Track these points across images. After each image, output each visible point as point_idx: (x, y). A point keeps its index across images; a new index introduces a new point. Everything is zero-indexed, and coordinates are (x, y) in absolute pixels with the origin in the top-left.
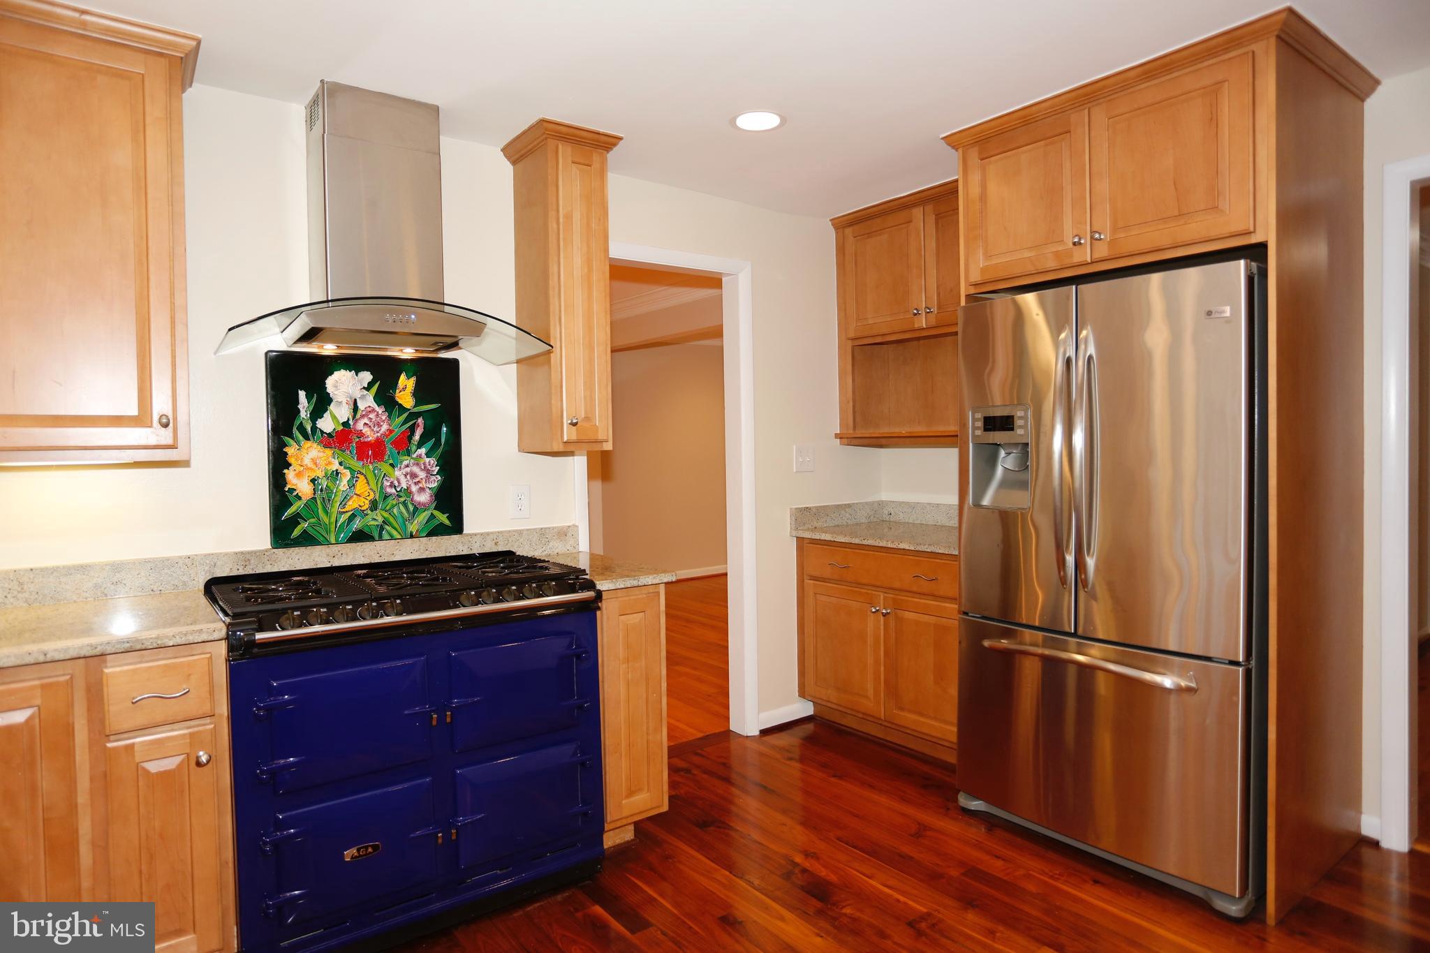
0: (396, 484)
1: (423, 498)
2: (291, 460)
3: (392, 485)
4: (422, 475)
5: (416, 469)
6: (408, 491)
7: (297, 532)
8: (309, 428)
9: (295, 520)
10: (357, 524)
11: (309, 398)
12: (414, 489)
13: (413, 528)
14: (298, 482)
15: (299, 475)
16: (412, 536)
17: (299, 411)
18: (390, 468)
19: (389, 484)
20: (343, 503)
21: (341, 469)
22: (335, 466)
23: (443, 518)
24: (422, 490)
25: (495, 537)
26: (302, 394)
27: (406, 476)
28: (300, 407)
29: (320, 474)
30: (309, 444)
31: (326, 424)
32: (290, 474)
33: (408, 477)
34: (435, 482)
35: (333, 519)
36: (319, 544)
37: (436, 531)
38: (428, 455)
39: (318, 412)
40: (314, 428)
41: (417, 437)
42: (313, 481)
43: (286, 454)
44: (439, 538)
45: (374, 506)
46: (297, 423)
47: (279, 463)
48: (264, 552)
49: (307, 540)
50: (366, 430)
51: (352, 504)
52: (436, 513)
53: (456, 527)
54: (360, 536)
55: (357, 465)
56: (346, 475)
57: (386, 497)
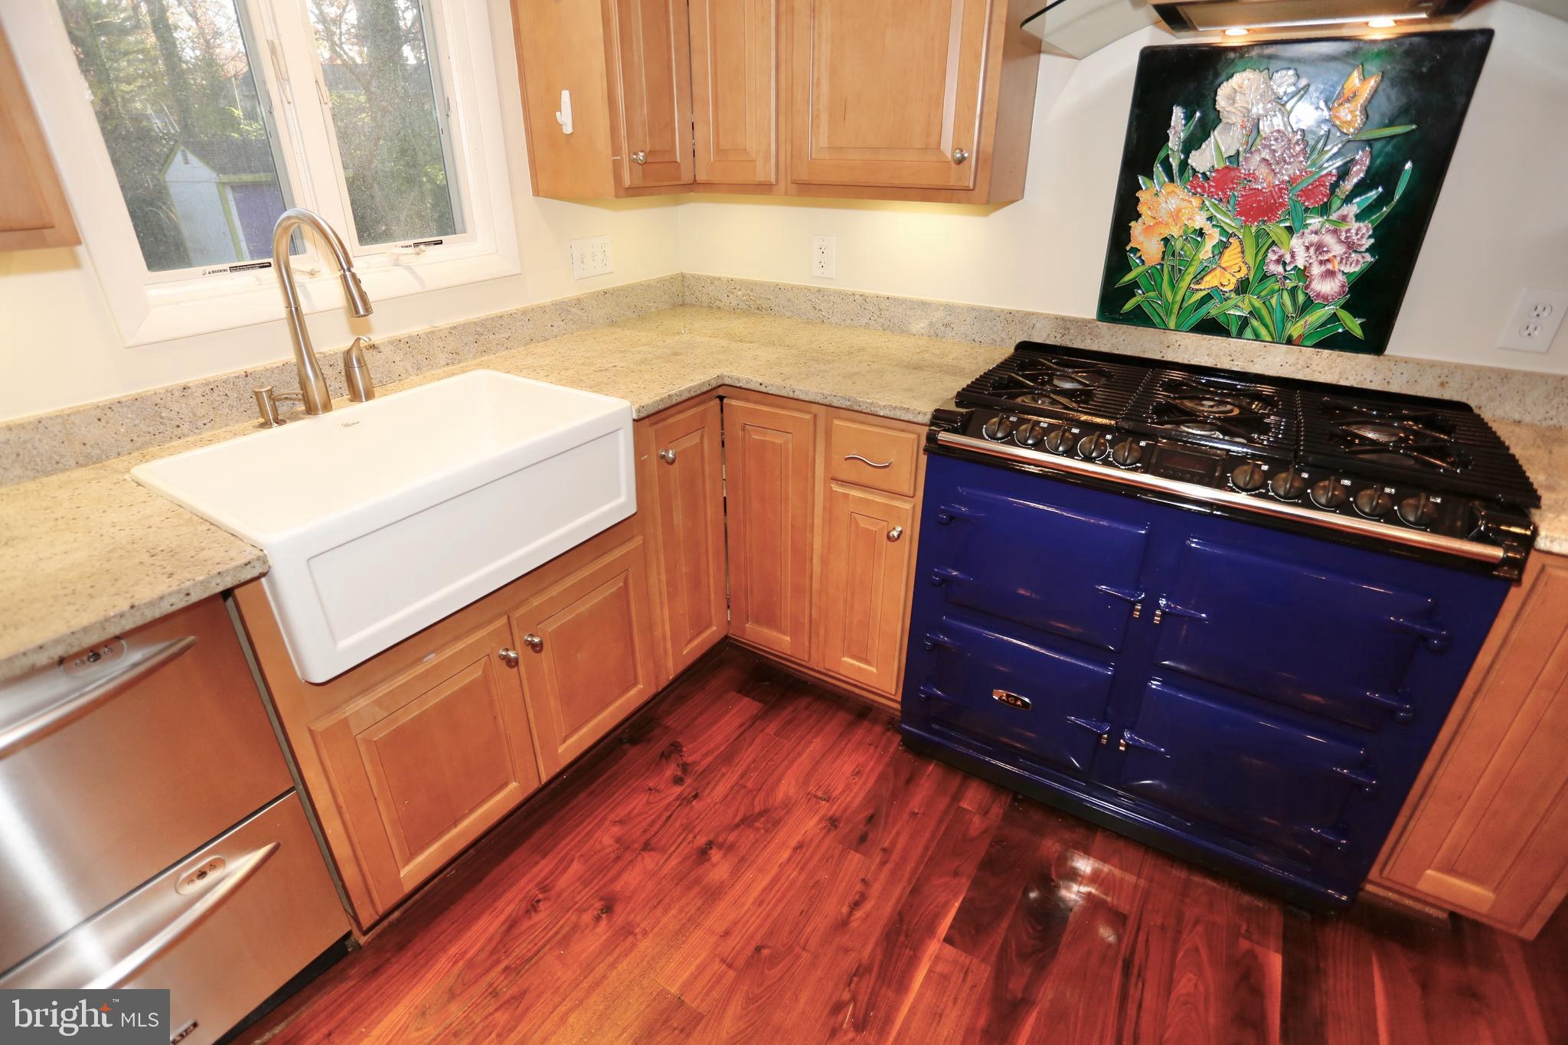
0: (1288, 259)
1: (1328, 287)
2: (1141, 208)
3: (1280, 261)
4: (1338, 250)
5: (1329, 240)
6: (1304, 273)
7: (1129, 305)
8: (1175, 163)
9: (1130, 290)
10: (1213, 310)
11: (1188, 117)
12: (1316, 270)
13: (1296, 330)
14: (1146, 242)
15: (1148, 229)
16: (1290, 341)
17: (1167, 139)
18: (1285, 235)
19: (1275, 257)
20: (1198, 278)
21: (1208, 228)
22: (1200, 221)
23: (1354, 325)
24: (1330, 274)
25: (1446, 371)
26: (1178, 113)
27: (1308, 248)
28: (1171, 132)
29: (1175, 231)
30: (1170, 187)
31: (1203, 159)
32: (1136, 228)
33: (1312, 250)
34: (1356, 266)
35: (1179, 298)
36: (1153, 325)
37: (1336, 342)
38: (1359, 217)
39: (1192, 144)
40: (1184, 165)
41: (1348, 185)
42: (1166, 240)
43: (1138, 200)
44: (1336, 353)
45: (1243, 287)
46: (1162, 155)
47: (1126, 209)
48: (1090, 321)
49: (1140, 318)
50: (1262, 172)
51: (1210, 281)
52: (1344, 315)
53: (1375, 341)
54: (1211, 327)
55: (1229, 222)
56: (1214, 237)
57: (1265, 277)
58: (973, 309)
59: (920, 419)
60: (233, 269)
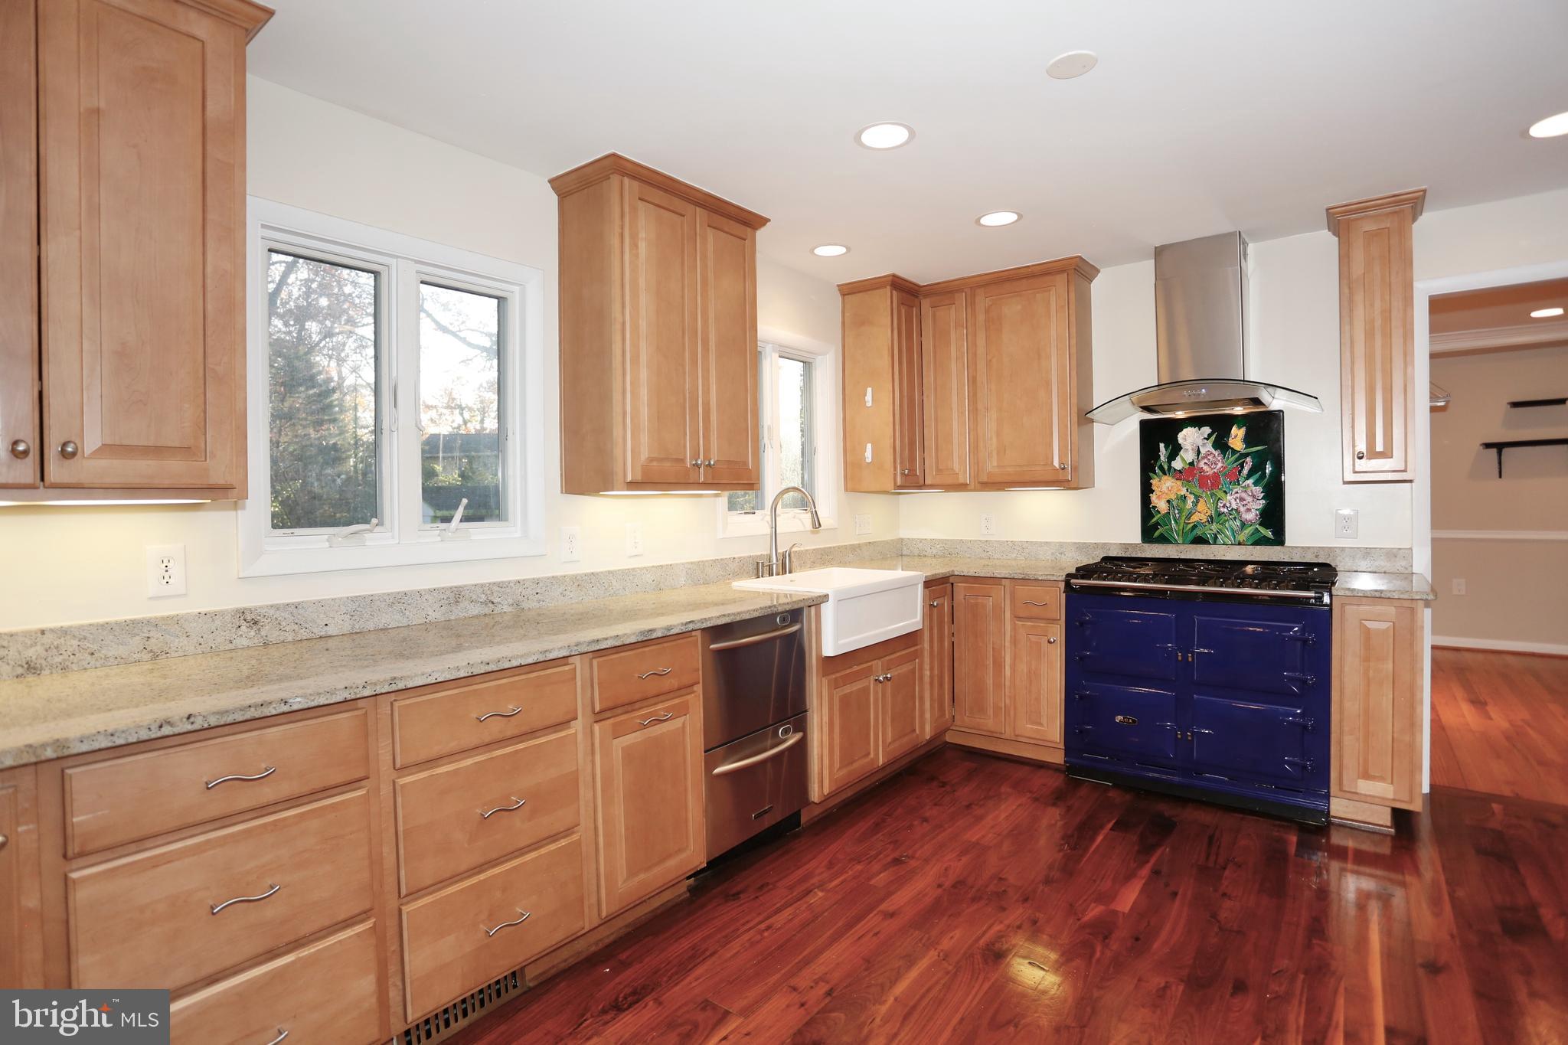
0: (1228, 505)
1: (1251, 516)
2: (1154, 488)
3: (1224, 506)
4: (1249, 499)
5: (1244, 495)
6: (1237, 510)
7: (1157, 534)
8: (1166, 467)
9: (1156, 526)
10: (1198, 532)
11: (1166, 448)
12: (1242, 509)
13: (1241, 537)
14: (1159, 503)
15: (1159, 497)
16: (1240, 544)
17: (1160, 456)
18: (1223, 495)
19: (1222, 505)
20: (1189, 517)
21: (1187, 494)
22: (1183, 492)
23: (1269, 534)
24: (1249, 510)
25: (1316, 551)
26: (1162, 445)
27: (1236, 500)
28: (1161, 454)
29: (1172, 497)
30: (1165, 478)
31: (1177, 464)
32: (1153, 497)
33: (1238, 500)
34: (1261, 504)
35: (1181, 528)
36: (1171, 543)
37: (1262, 541)
38: (1256, 484)
39: (1172, 457)
40: (1170, 467)
41: (1245, 471)
42: (1168, 501)
43: (1151, 484)
44: (1263, 547)
45: (1211, 520)
46: (1158, 464)
47: (1146, 490)
48: (1136, 545)
49: (1164, 540)
50: (1205, 468)
51: (1195, 518)
52: (1261, 529)
53: (1279, 539)
54: (1200, 540)
55: (1198, 491)
56: (1191, 499)
57: (1220, 514)
58: (1075, 543)
59: (1060, 578)
60: (745, 513)
